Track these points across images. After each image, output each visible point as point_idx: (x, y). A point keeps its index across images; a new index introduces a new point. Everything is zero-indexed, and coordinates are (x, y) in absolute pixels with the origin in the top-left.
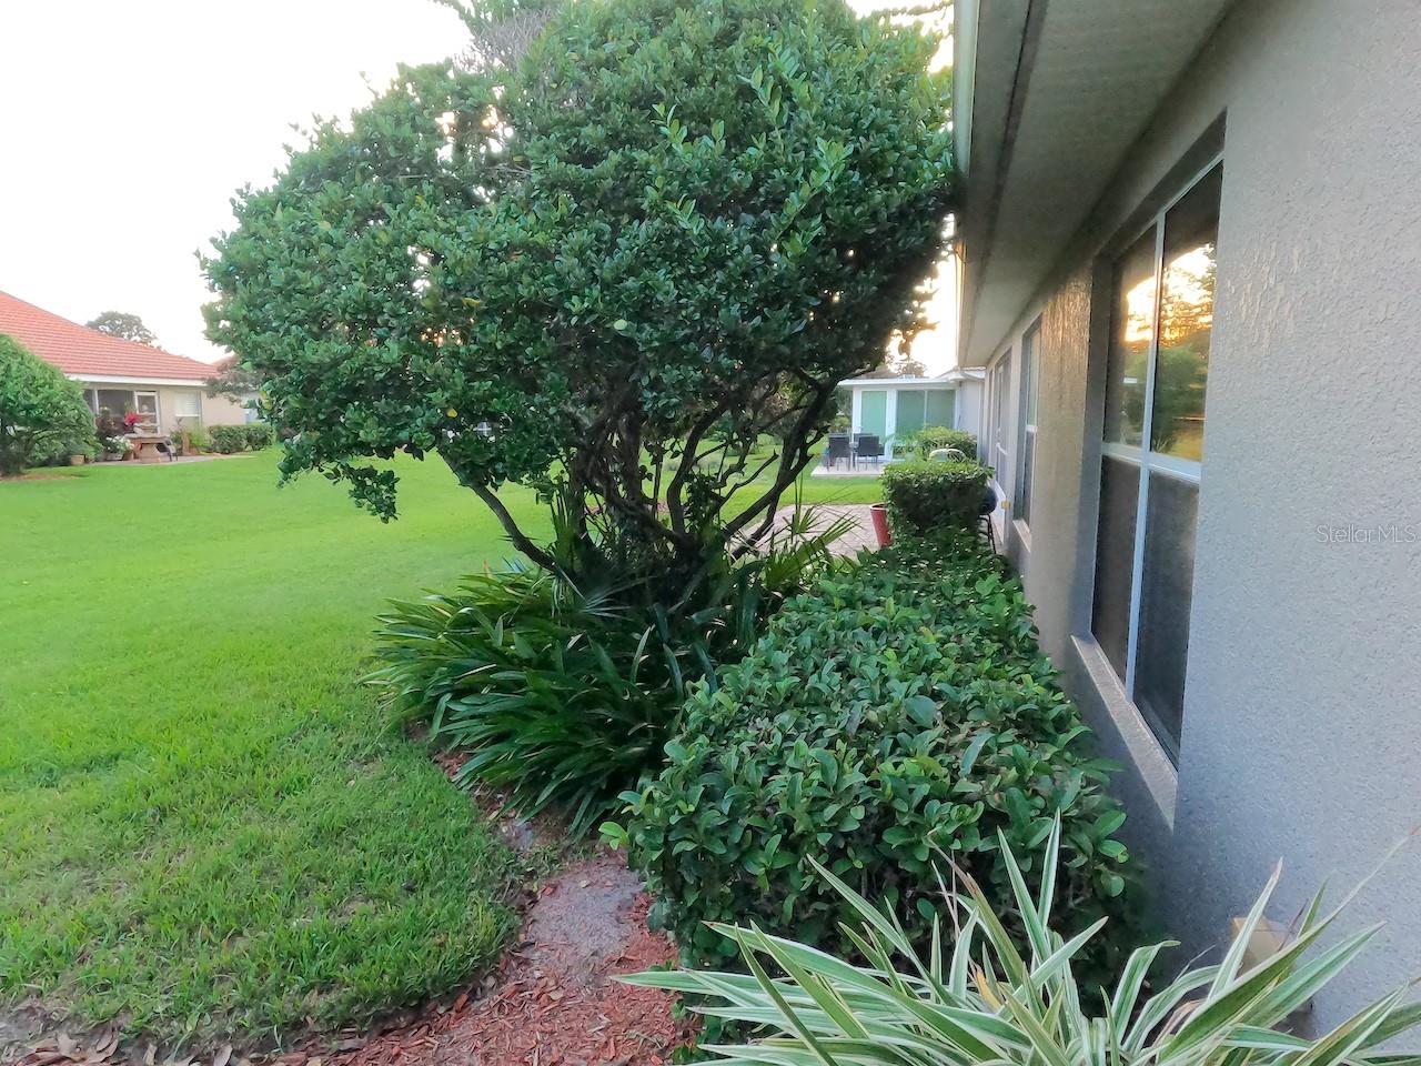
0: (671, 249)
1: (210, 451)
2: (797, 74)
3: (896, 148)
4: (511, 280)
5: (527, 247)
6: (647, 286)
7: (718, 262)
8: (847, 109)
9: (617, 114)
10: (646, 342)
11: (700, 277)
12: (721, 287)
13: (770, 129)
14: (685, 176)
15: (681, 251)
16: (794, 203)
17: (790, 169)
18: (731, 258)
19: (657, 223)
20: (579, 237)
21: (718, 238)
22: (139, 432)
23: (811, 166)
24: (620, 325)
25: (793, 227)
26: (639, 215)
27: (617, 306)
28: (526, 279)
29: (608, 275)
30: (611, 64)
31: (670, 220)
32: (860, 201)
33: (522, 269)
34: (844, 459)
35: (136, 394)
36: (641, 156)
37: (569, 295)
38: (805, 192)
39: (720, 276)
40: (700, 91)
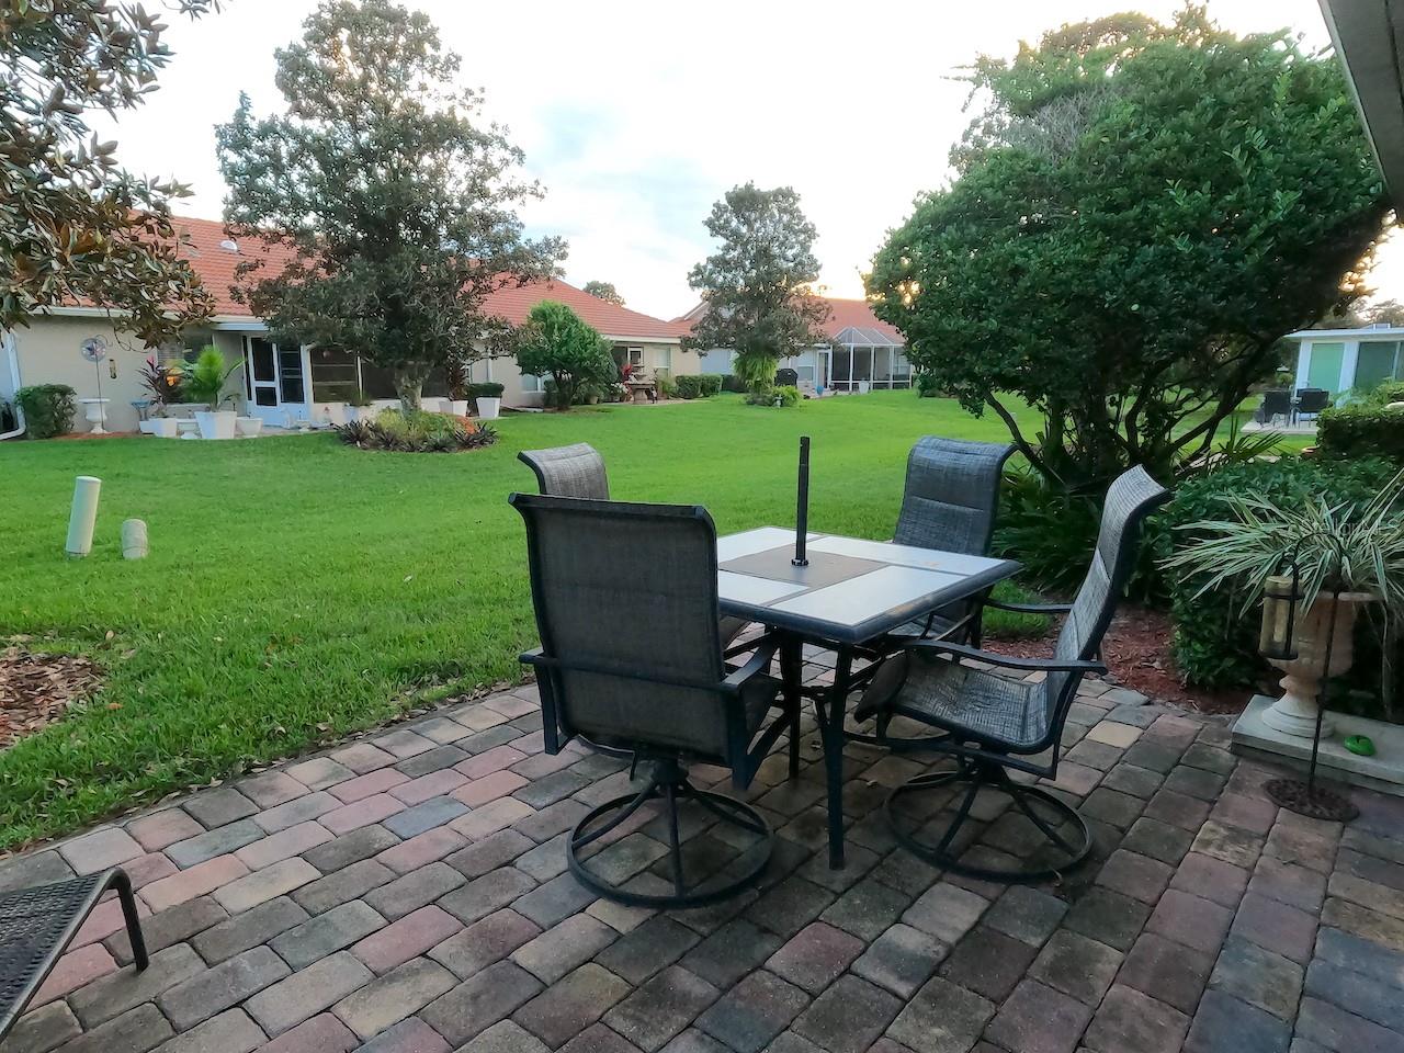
0: (1169, 261)
1: (676, 396)
2: (1266, 147)
3: (1336, 185)
4: (1067, 283)
5: (1077, 263)
6: (1153, 285)
7: (1200, 268)
8: (1300, 164)
9: (1139, 180)
10: (1152, 317)
11: (1186, 278)
12: (1200, 284)
13: (1241, 184)
14: (1181, 217)
15: (1177, 264)
16: (1255, 231)
17: (1254, 208)
18: (1208, 266)
19: (1161, 247)
20: (1111, 258)
21: (1201, 254)
22: (633, 380)
23: (1268, 207)
24: (1135, 307)
25: (1254, 245)
26: (1149, 241)
27: (1133, 294)
28: (1076, 282)
29: (1128, 279)
30: (1134, 146)
31: (1170, 244)
32: (1305, 224)
33: (1073, 277)
34: (1282, 416)
35: (629, 349)
36: (1154, 207)
37: (1102, 290)
38: (1264, 224)
39: (1199, 277)
40: (1196, 163)
